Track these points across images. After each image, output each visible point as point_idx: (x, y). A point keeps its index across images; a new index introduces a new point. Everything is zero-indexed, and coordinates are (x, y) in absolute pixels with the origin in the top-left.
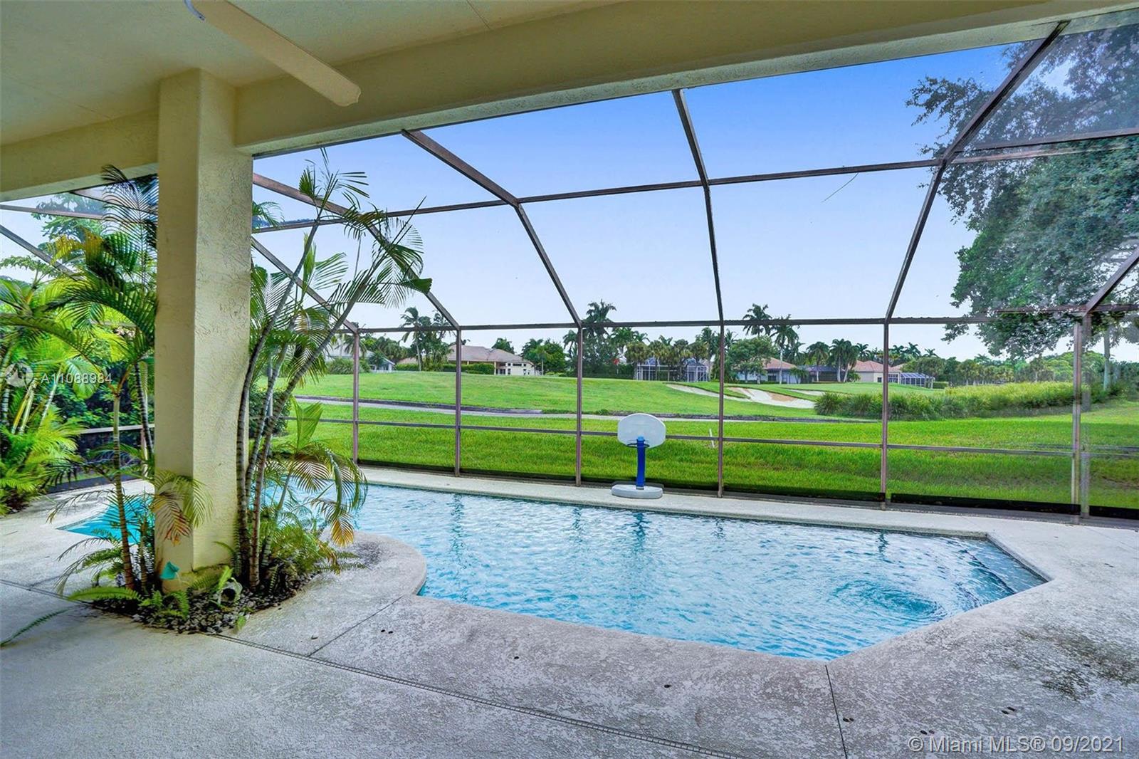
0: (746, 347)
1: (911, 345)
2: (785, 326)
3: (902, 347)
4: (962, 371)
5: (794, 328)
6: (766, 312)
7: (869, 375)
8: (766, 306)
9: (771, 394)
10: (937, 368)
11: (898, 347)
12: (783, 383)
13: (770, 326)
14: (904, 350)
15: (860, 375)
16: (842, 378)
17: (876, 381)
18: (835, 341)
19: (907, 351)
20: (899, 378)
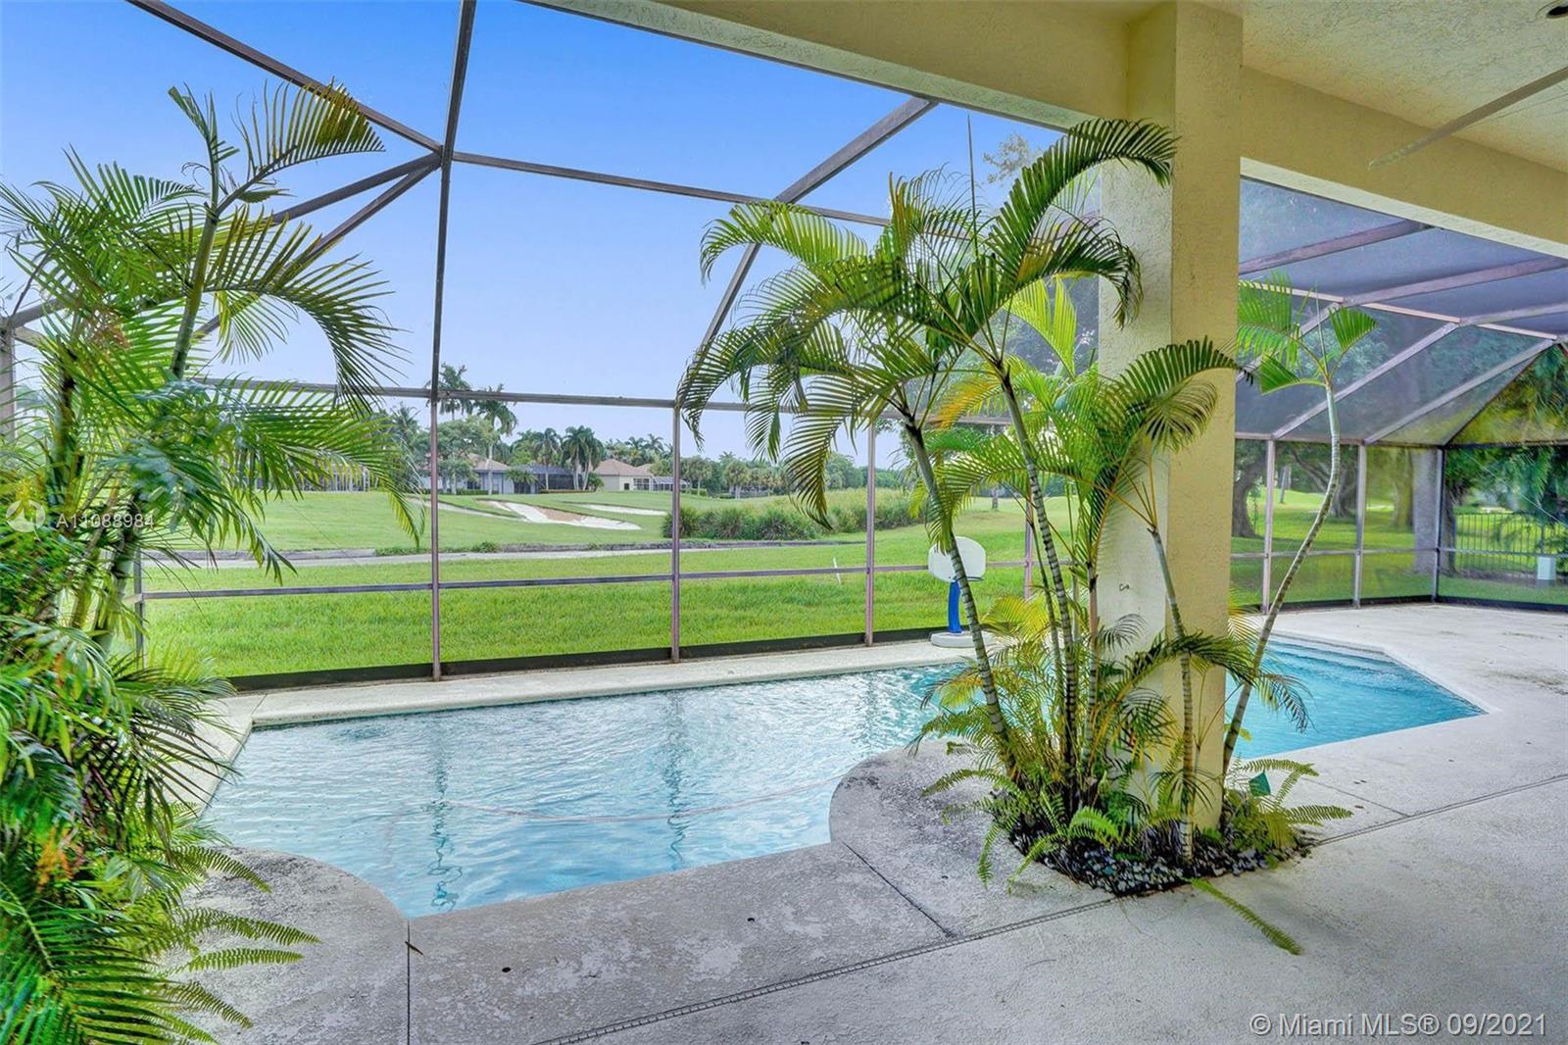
0: (446, 434)
1: (652, 437)
2: (494, 403)
3: (641, 440)
4: (732, 475)
5: (510, 406)
6: (463, 377)
7: (614, 479)
8: (462, 370)
9: (544, 511)
10: (704, 470)
11: (636, 439)
12: (494, 493)
13: (473, 402)
14: (644, 444)
15: (604, 480)
16: (581, 486)
17: (622, 488)
18: (570, 430)
19: (647, 446)
20: (651, 484)
